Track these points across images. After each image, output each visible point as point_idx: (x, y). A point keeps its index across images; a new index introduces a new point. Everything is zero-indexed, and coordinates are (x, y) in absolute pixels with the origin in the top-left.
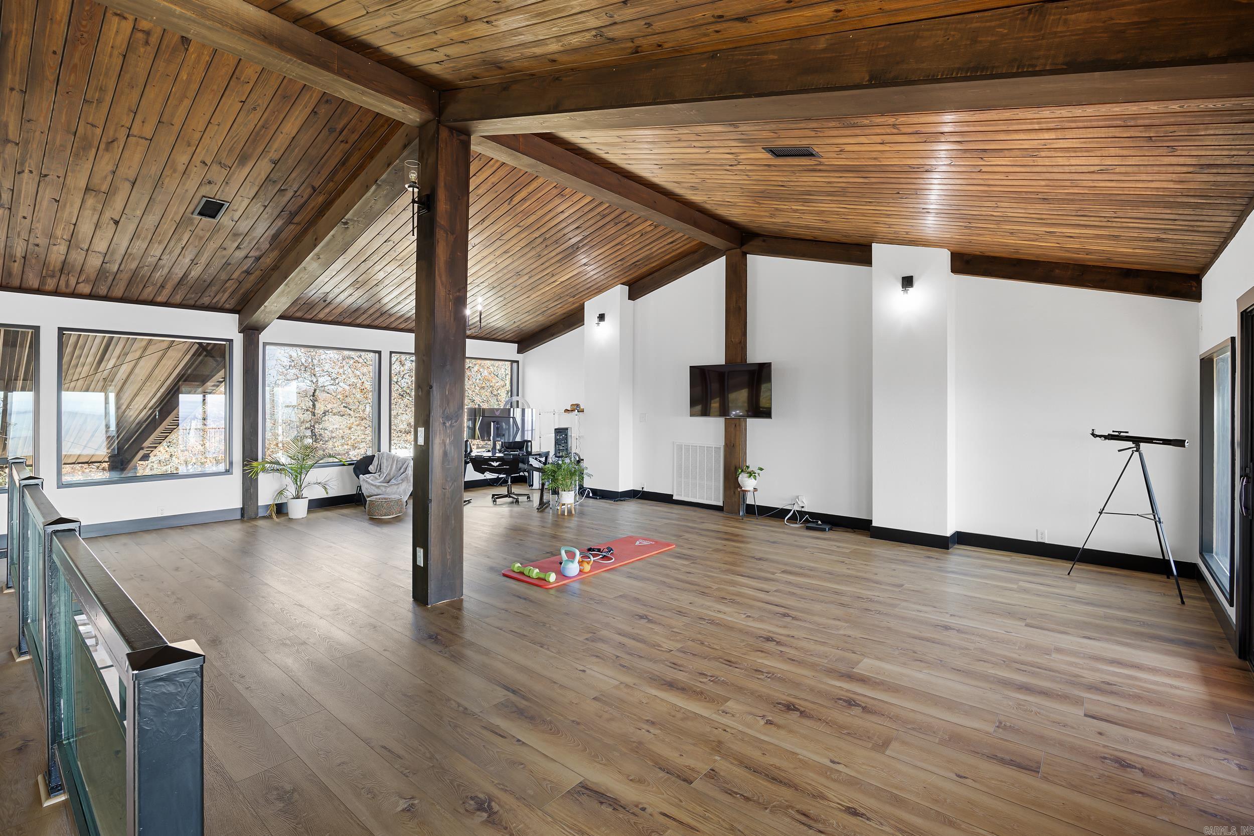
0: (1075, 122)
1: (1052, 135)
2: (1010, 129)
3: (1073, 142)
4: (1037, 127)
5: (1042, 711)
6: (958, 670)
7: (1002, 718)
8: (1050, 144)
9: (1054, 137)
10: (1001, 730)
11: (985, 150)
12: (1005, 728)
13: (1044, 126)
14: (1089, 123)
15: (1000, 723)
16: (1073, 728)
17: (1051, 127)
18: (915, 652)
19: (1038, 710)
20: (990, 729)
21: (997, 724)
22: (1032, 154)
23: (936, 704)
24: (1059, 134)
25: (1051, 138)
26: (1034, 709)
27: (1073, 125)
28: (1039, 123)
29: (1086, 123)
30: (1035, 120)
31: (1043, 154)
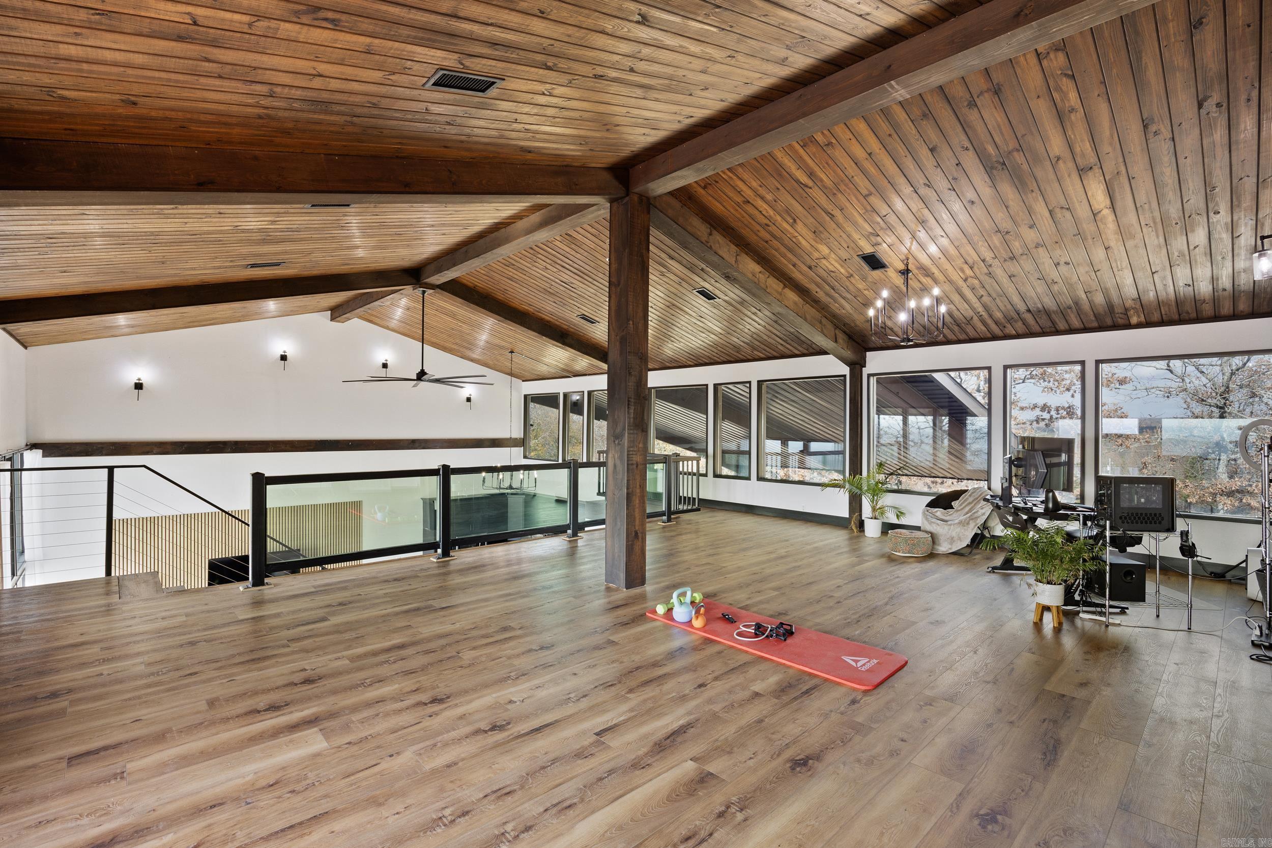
0: (30, 65)
1: (64, 50)
2: (122, 69)
3: (31, 32)
4: (85, 66)
5: (74, 824)
6: (215, 806)
7: (124, 783)
8: (67, 35)
9: (61, 46)
10: (118, 771)
11: (180, 38)
12: (115, 776)
13: (74, 65)
14: (10, 59)
15: (122, 778)
16: (29, 827)
17: (64, 62)
18: (293, 792)
19: (79, 822)
20: (131, 766)
21: (125, 774)
22: (104, 20)
23: (202, 752)
24: (53, 50)
25: (66, 46)
26: (85, 821)
27: (32, 61)
28: (81, 70)
29: (15, 60)
30: (85, 75)
31: (83, 15)
